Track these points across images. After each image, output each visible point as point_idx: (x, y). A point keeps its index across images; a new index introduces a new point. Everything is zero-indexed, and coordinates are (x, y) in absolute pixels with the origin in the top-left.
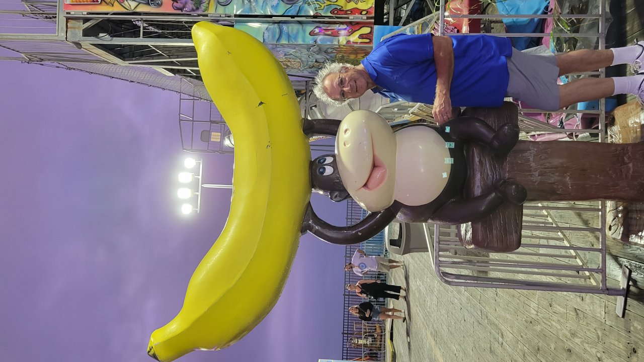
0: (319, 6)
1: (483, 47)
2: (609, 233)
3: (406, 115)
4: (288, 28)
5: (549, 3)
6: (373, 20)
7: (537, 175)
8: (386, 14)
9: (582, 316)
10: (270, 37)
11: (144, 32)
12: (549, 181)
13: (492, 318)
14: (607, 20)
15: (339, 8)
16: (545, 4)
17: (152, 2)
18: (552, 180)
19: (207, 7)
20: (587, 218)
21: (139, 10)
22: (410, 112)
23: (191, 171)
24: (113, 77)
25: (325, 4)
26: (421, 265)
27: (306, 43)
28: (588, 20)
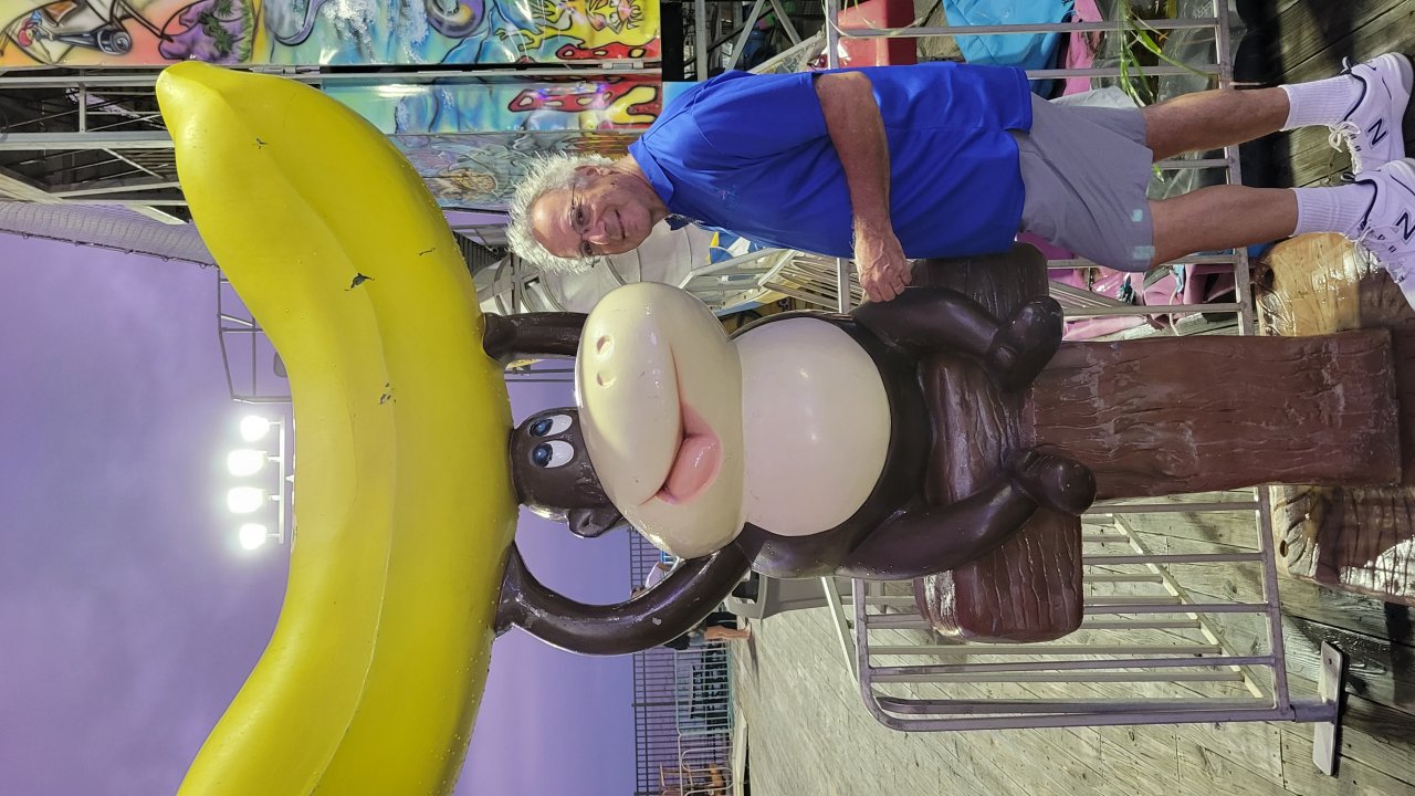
0: (529, 41)
1: (955, 105)
2: (1282, 563)
3: (751, 291)
4: (455, 96)
5: (1072, 8)
6: (659, 71)
7: (1112, 431)
8: (689, 63)
9: (1219, 766)
10: (413, 119)
11: (88, 118)
12: (1144, 446)
13: (985, 762)
14: (1233, 30)
15: (576, 43)
16: (1063, 11)
17: (106, 43)
18: (1151, 441)
19: (249, 51)
20: (1213, 522)
21: (70, 62)
22: (760, 283)
23: (258, 446)
24: (29, 235)
25: (544, 36)
26: (804, 630)
27: (502, 129)
28: (1184, 34)
